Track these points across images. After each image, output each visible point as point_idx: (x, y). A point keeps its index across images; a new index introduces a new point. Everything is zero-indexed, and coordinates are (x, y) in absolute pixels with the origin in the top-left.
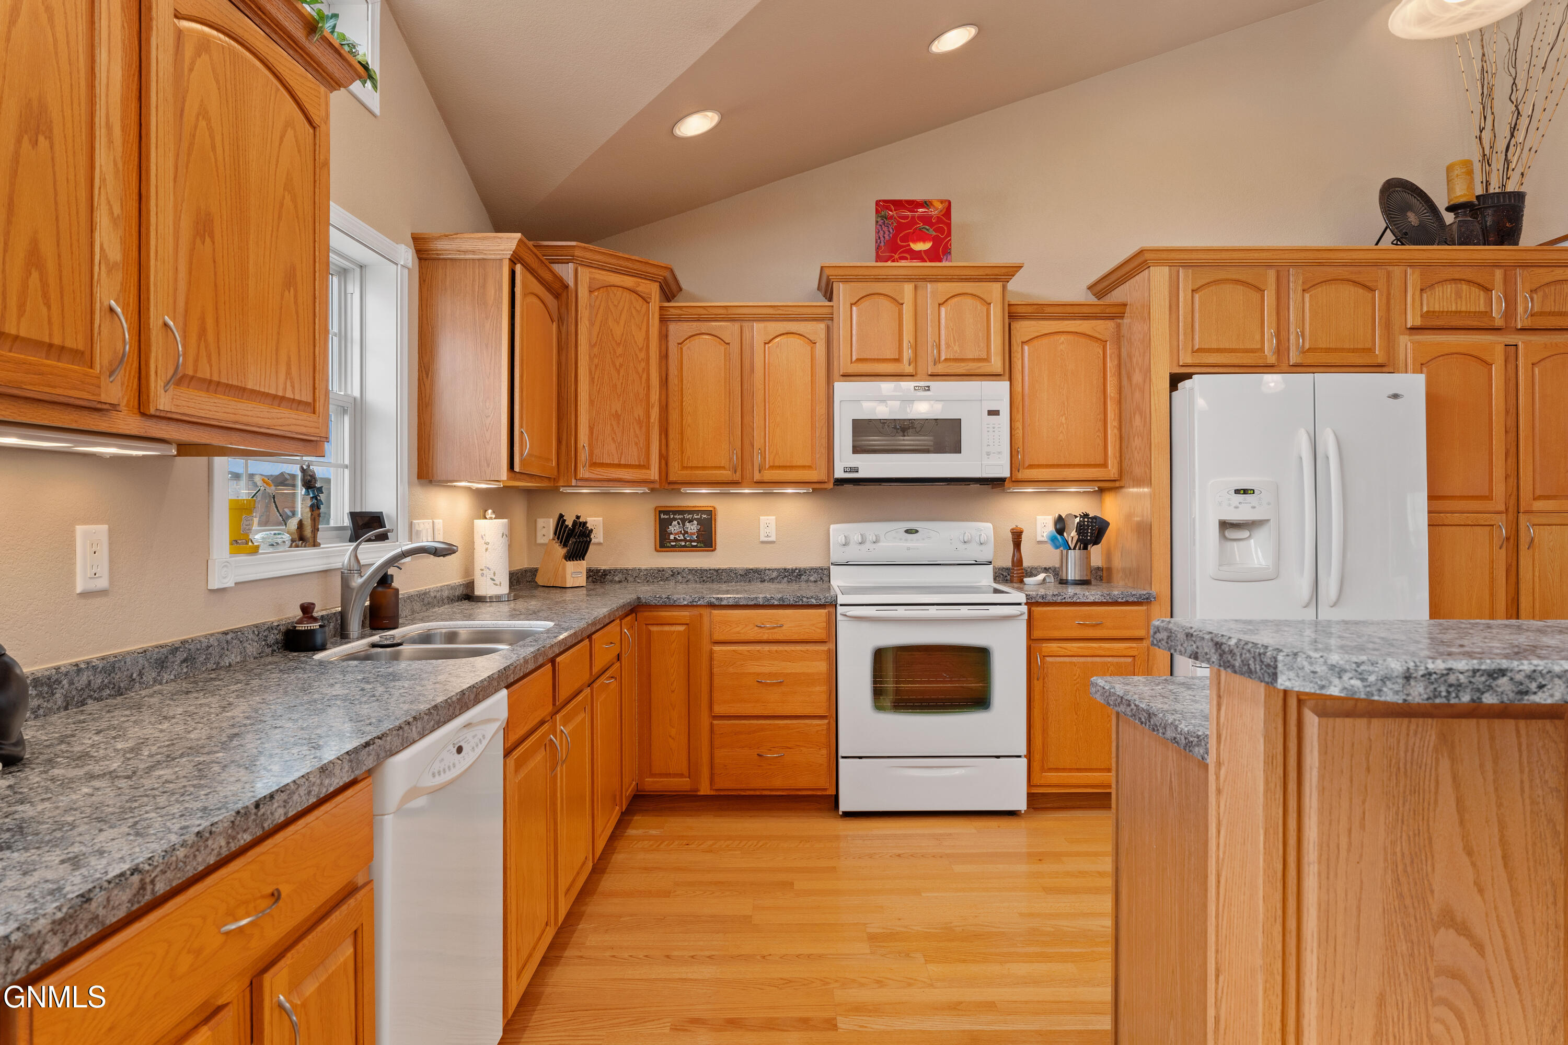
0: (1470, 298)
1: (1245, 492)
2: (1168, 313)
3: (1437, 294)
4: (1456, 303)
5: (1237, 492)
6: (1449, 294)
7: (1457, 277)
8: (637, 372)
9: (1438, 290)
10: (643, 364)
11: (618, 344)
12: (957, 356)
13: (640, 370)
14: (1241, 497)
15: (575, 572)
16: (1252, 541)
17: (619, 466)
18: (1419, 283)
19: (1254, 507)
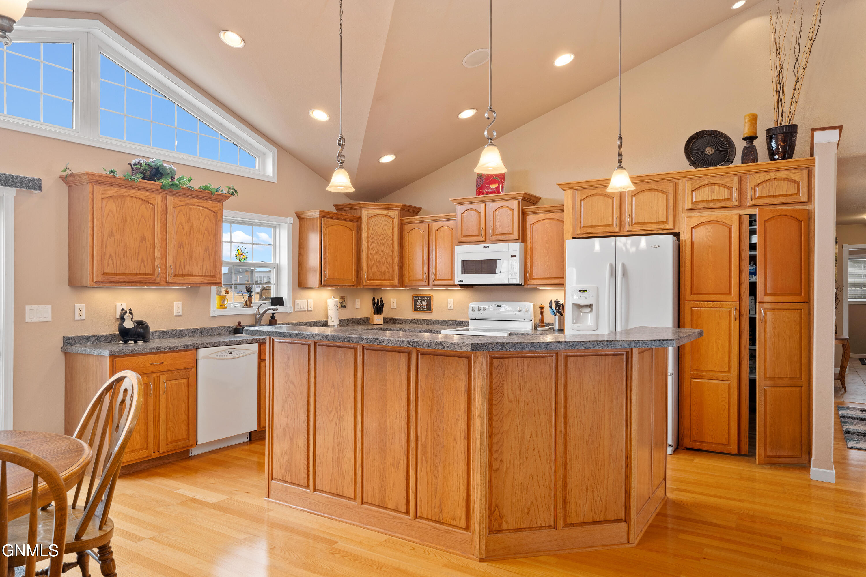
0: (719, 192)
1: (583, 291)
2: (572, 211)
3: (701, 192)
4: (712, 196)
5: (580, 291)
6: (707, 191)
7: (712, 182)
8: (388, 245)
9: (702, 190)
10: (391, 242)
11: (380, 236)
12: (500, 233)
13: (390, 244)
14: (581, 293)
15: (378, 319)
16: (589, 314)
17: (380, 280)
18: (691, 187)
19: (586, 298)
